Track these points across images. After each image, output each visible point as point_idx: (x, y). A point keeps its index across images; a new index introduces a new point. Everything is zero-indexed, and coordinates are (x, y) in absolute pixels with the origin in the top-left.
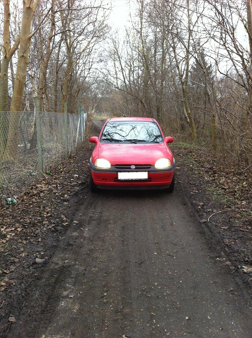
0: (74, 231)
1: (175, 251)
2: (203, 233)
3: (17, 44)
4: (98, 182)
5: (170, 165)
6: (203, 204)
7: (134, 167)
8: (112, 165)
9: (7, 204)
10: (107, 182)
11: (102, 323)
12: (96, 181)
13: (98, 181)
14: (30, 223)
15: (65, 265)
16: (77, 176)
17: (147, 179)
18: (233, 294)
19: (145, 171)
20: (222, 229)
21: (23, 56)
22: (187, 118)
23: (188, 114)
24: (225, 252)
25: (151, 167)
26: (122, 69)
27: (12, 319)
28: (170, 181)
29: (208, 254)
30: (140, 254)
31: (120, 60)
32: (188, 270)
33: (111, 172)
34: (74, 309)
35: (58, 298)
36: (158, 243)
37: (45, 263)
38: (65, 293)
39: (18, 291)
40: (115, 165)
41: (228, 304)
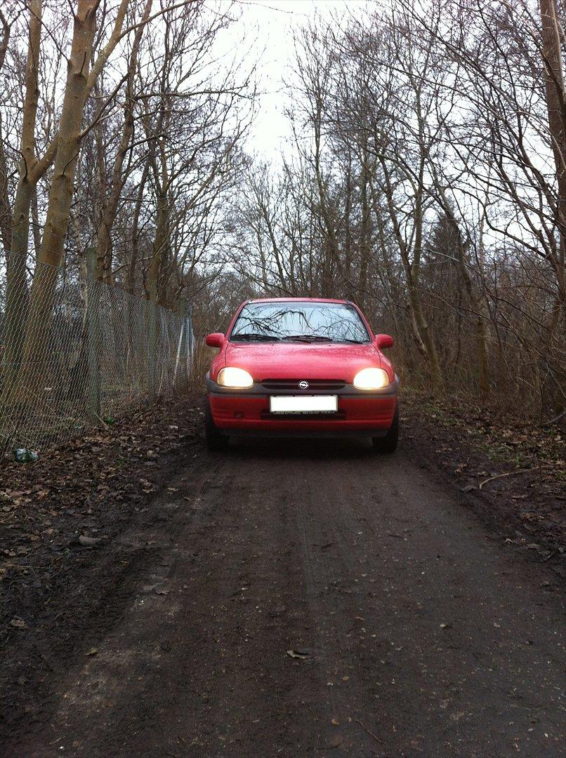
0: (169, 502)
1: (406, 530)
2: (469, 506)
3: (51, 155)
4: (225, 420)
5: (388, 383)
6: (465, 465)
7: (307, 385)
8: (255, 381)
9: (17, 460)
10: (245, 420)
11: (238, 632)
12: (219, 419)
13: (224, 418)
14: (68, 486)
15: (148, 547)
16: (176, 427)
17: (335, 412)
18: (552, 591)
19: (332, 395)
20: (514, 499)
21: (63, 176)
22: (421, 342)
23: (423, 330)
24: (525, 531)
25: (344, 386)
26: (276, 250)
27: (20, 623)
28: (388, 420)
29: (484, 535)
30: (325, 534)
31: (270, 230)
32: (438, 557)
33: (254, 396)
34: (169, 611)
35: (130, 595)
36: (365, 520)
37: (101, 545)
38: (147, 588)
39: (35, 583)
40: (264, 381)
41: (542, 605)
